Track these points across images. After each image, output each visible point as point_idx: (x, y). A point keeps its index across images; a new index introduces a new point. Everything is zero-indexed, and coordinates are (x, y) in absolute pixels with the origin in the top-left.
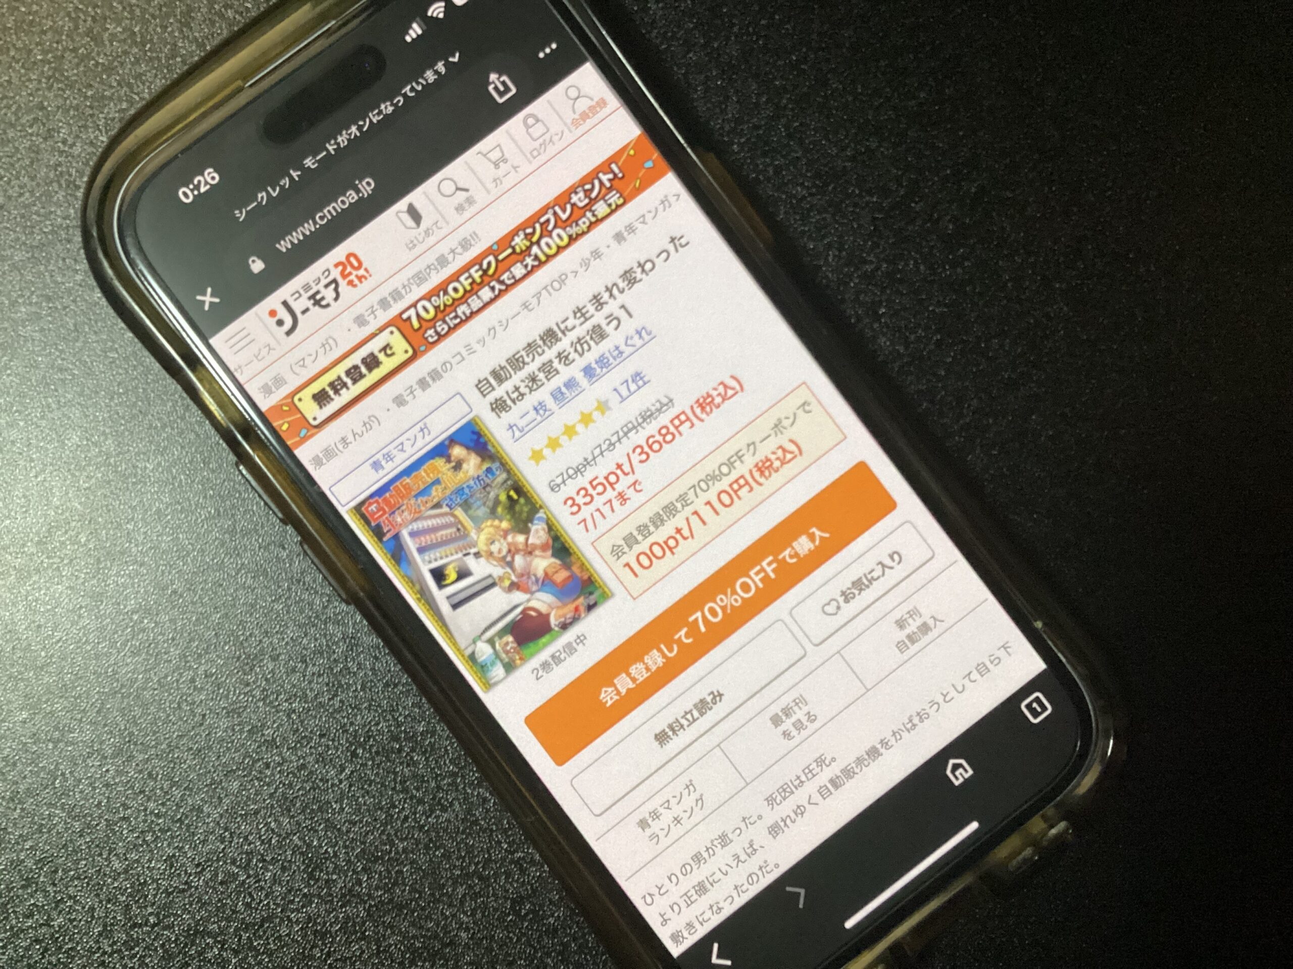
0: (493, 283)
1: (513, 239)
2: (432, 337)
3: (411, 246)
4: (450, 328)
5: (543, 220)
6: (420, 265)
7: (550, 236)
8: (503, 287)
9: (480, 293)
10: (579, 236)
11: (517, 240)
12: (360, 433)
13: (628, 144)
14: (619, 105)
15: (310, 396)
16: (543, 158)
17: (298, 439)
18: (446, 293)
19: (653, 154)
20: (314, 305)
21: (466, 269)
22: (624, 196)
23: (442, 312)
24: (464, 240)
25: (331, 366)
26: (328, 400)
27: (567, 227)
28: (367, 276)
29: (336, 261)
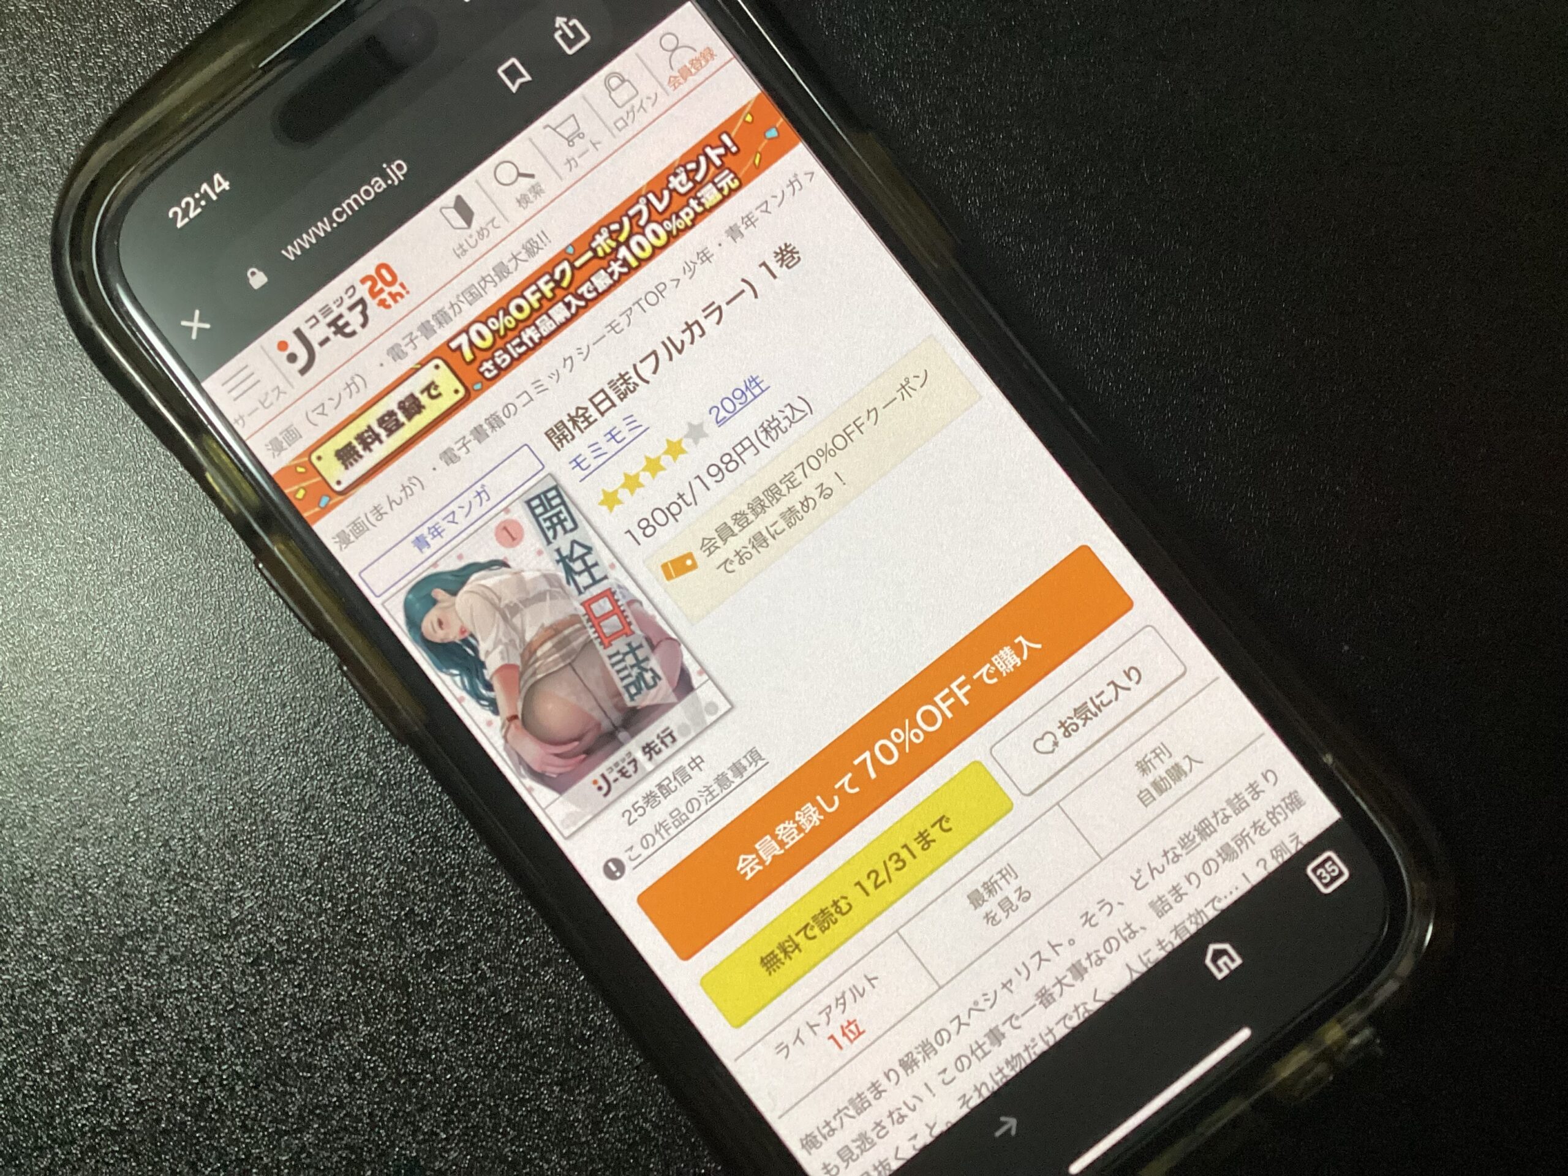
0: (569, 298)
1: (594, 239)
2: (489, 371)
3: (461, 251)
4: (513, 358)
5: (631, 212)
6: (471, 277)
7: (644, 234)
8: (582, 303)
9: (551, 312)
10: (681, 232)
11: (599, 239)
13: (745, 107)
14: (731, 56)
15: (333, 453)
16: (633, 129)
17: (317, 509)
18: (507, 313)
19: (777, 120)
20: (335, 333)
21: (533, 280)
22: (740, 175)
23: (502, 338)
24: (528, 242)
25: (359, 412)
26: (356, 457)
27: (664, 221)
28: (403, 292)
29: (363, 275)
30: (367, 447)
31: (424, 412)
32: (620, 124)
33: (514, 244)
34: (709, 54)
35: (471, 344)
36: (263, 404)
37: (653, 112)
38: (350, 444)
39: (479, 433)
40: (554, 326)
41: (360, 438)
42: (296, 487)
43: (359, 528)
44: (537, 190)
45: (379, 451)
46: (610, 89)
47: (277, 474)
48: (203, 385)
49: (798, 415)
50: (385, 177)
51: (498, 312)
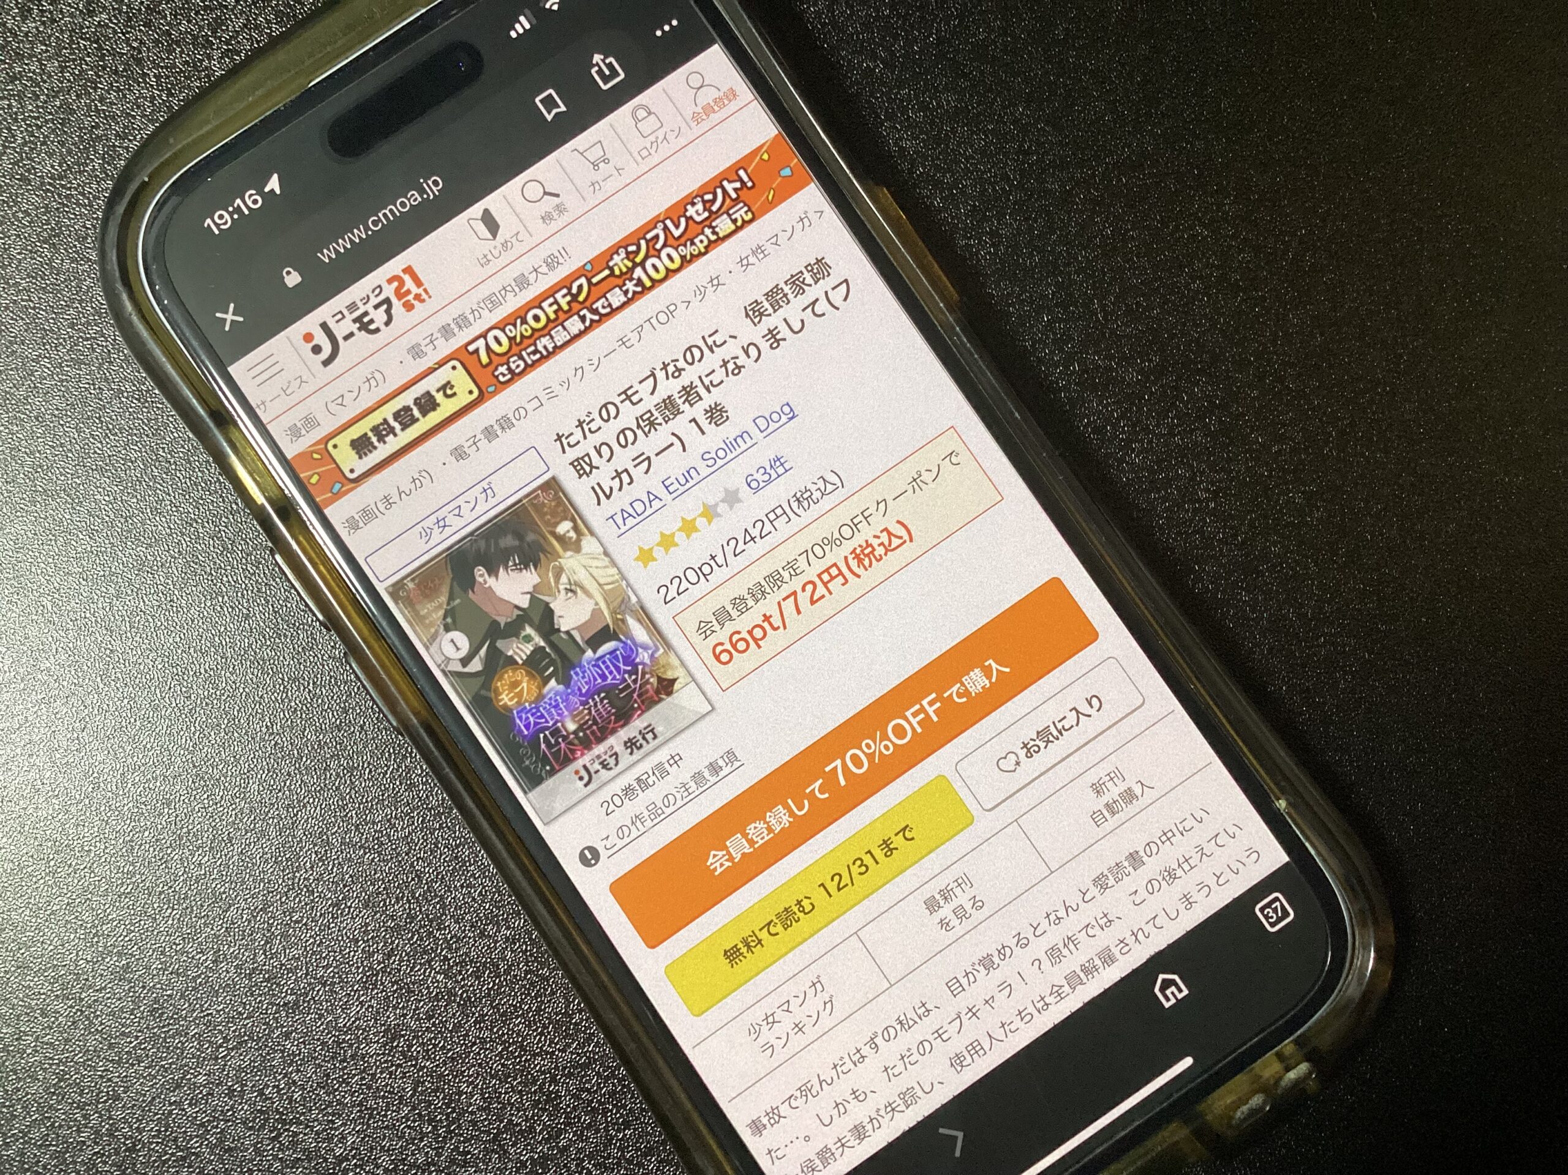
0: (584, 312)
1: (612, 259)
2: (504, 375)
3: (485, 261)
4: (526, 365)
5: (649, 236)
6: (493, 286)
7: (659, 257)
8: (596, 318)
9: (565, 324)
10: (694, 257)
11: (617, 259)
13: (762, 146)
14: (753, 98)
15: (349, 443)
16: (655, 159)
17: (330, 495)
18: (524, 321)
19: (792, 161)
20: (359, 329)
21: (551, 292)
23: (518, 345)
24: (550, 257)
25: (376, 406)
26: (370, 448)
27: (679, 246)
30: (381, 439)
32: (645, 153)
33: (536, 259)
34: (732, 94)
35: (489, 348)
36: (284, 391)
37: (676, 143)
38: (366, 434)
39: (489, 433)
40: (568, 337)
41: (375, 429)
42: (312, 473)
43: (368, 515)
44: (560, 209)
45: (393, 444)
46: (637, 120)
47: (293, 458)
48: (231, 370)
50: (421, 191)
51: (516, 320)
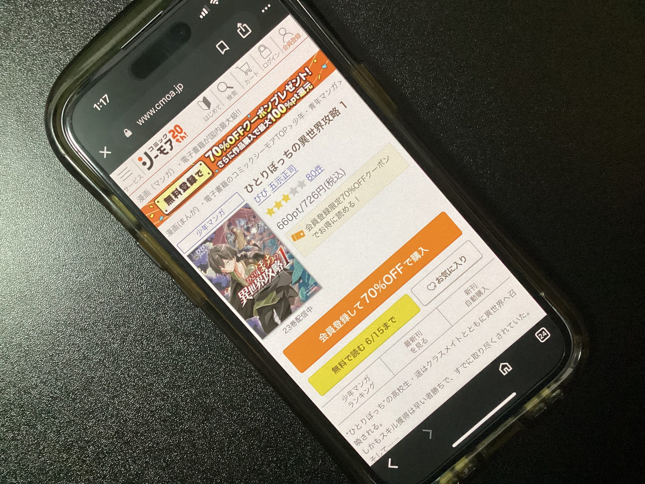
0: (250, 135)
1: (258, 112)
2: (221, 165)
3: (207, 119)
4: (229, 160)
5: (272, 100)
6: (212, 129)
7: (277, 109)
8: (255, 137)
9: (243, 141)
10: (291, 107)
11: (260, 111)
12: (190, 217)
13: (313, 56)
14: (306, 37)
15: (163, 200)
16: (270, 67)
17: (159, 221)
18: (226, 142)
19: (326, 61)
20: (160, 153)
21: (235, 129)
22: (313, 84)
23: (225, 152)
24: (233, 114)
25: (172, 183)
26: (172, 201)
27: (285, 103)
28: (186, 136)
29: (169, 130)
30: (176, 196)
31: (197, 182)
32: (266, 65)
33: (227, 115)
34: (298, 36)
35: (213, 154)
36: (134, 182)
37: (278, 60)
38: (169, 196)
39: (219, 189)
40: (245, 146)
41: (173, 193)
42: (150, 214)
43: (175, 228)
44: (234, 93)
45: (181, 198)
46: (261, 52)
47: (142, 208)
48: (111, 176)
49: (340, 176)
50: (175, 91)
51: (223, 141)
